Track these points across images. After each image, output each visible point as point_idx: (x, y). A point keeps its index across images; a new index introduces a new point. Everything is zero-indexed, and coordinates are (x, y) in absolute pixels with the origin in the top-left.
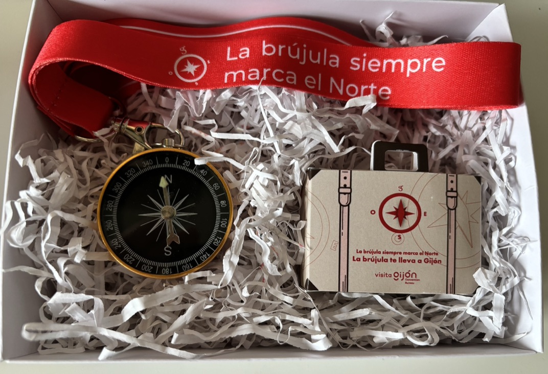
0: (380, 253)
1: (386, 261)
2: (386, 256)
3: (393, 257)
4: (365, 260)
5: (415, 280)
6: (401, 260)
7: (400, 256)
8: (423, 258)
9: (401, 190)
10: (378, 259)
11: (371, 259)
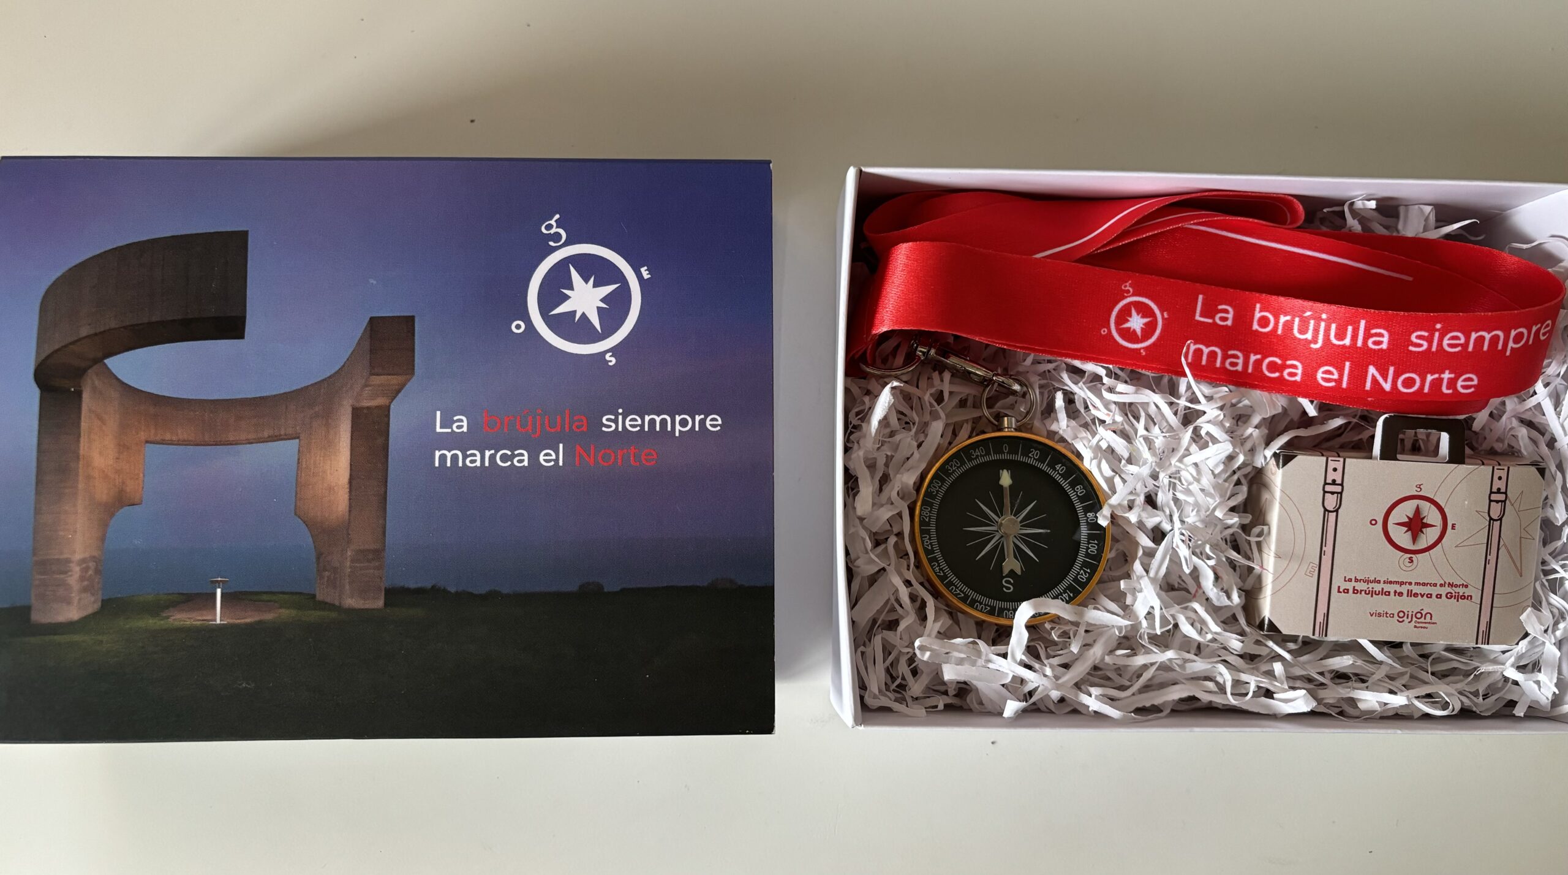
0: (1379, 582)
1: (1389, 593)
2: (1387, 587)
3: (1398, 588)
4: (1355, 591)
5: (1429, 623)
6: (1410, 594)
7: (1410, 588)
8: (1443, 591)
9: (1419, 490)
10: (1376, 591)
11: (1366, 591)
